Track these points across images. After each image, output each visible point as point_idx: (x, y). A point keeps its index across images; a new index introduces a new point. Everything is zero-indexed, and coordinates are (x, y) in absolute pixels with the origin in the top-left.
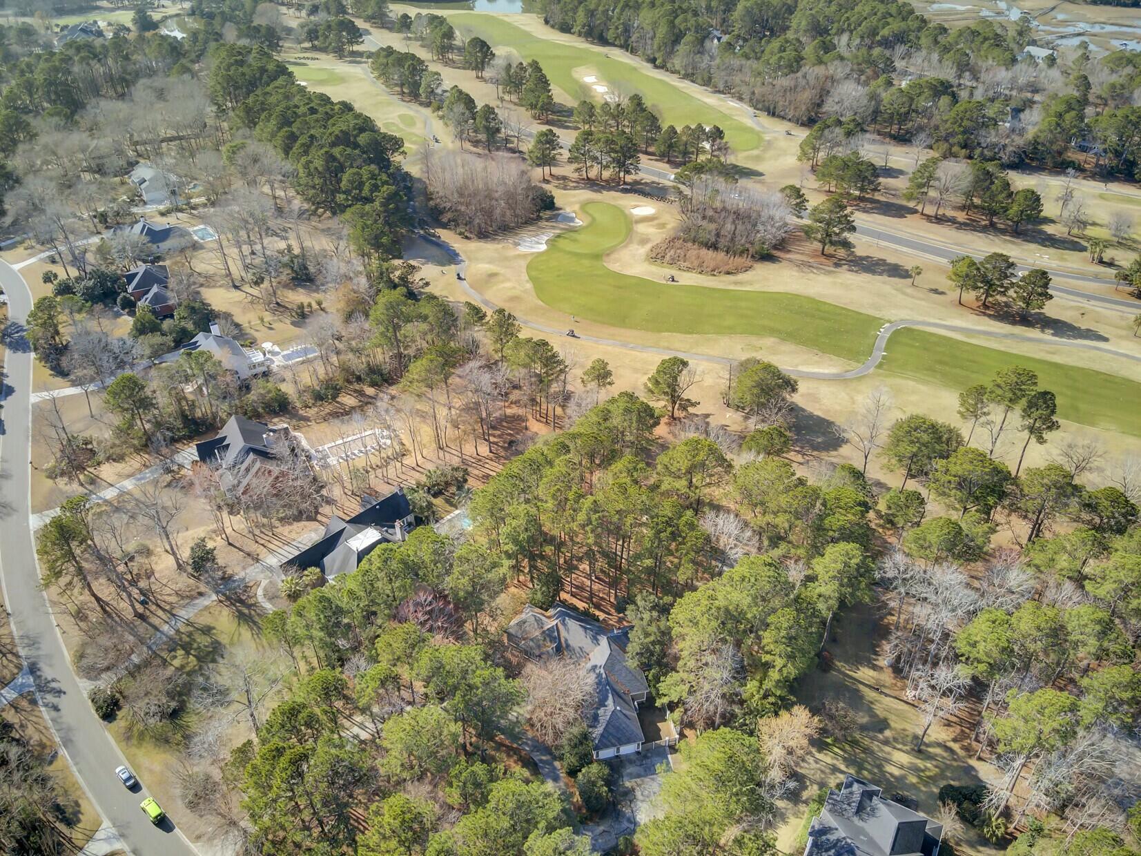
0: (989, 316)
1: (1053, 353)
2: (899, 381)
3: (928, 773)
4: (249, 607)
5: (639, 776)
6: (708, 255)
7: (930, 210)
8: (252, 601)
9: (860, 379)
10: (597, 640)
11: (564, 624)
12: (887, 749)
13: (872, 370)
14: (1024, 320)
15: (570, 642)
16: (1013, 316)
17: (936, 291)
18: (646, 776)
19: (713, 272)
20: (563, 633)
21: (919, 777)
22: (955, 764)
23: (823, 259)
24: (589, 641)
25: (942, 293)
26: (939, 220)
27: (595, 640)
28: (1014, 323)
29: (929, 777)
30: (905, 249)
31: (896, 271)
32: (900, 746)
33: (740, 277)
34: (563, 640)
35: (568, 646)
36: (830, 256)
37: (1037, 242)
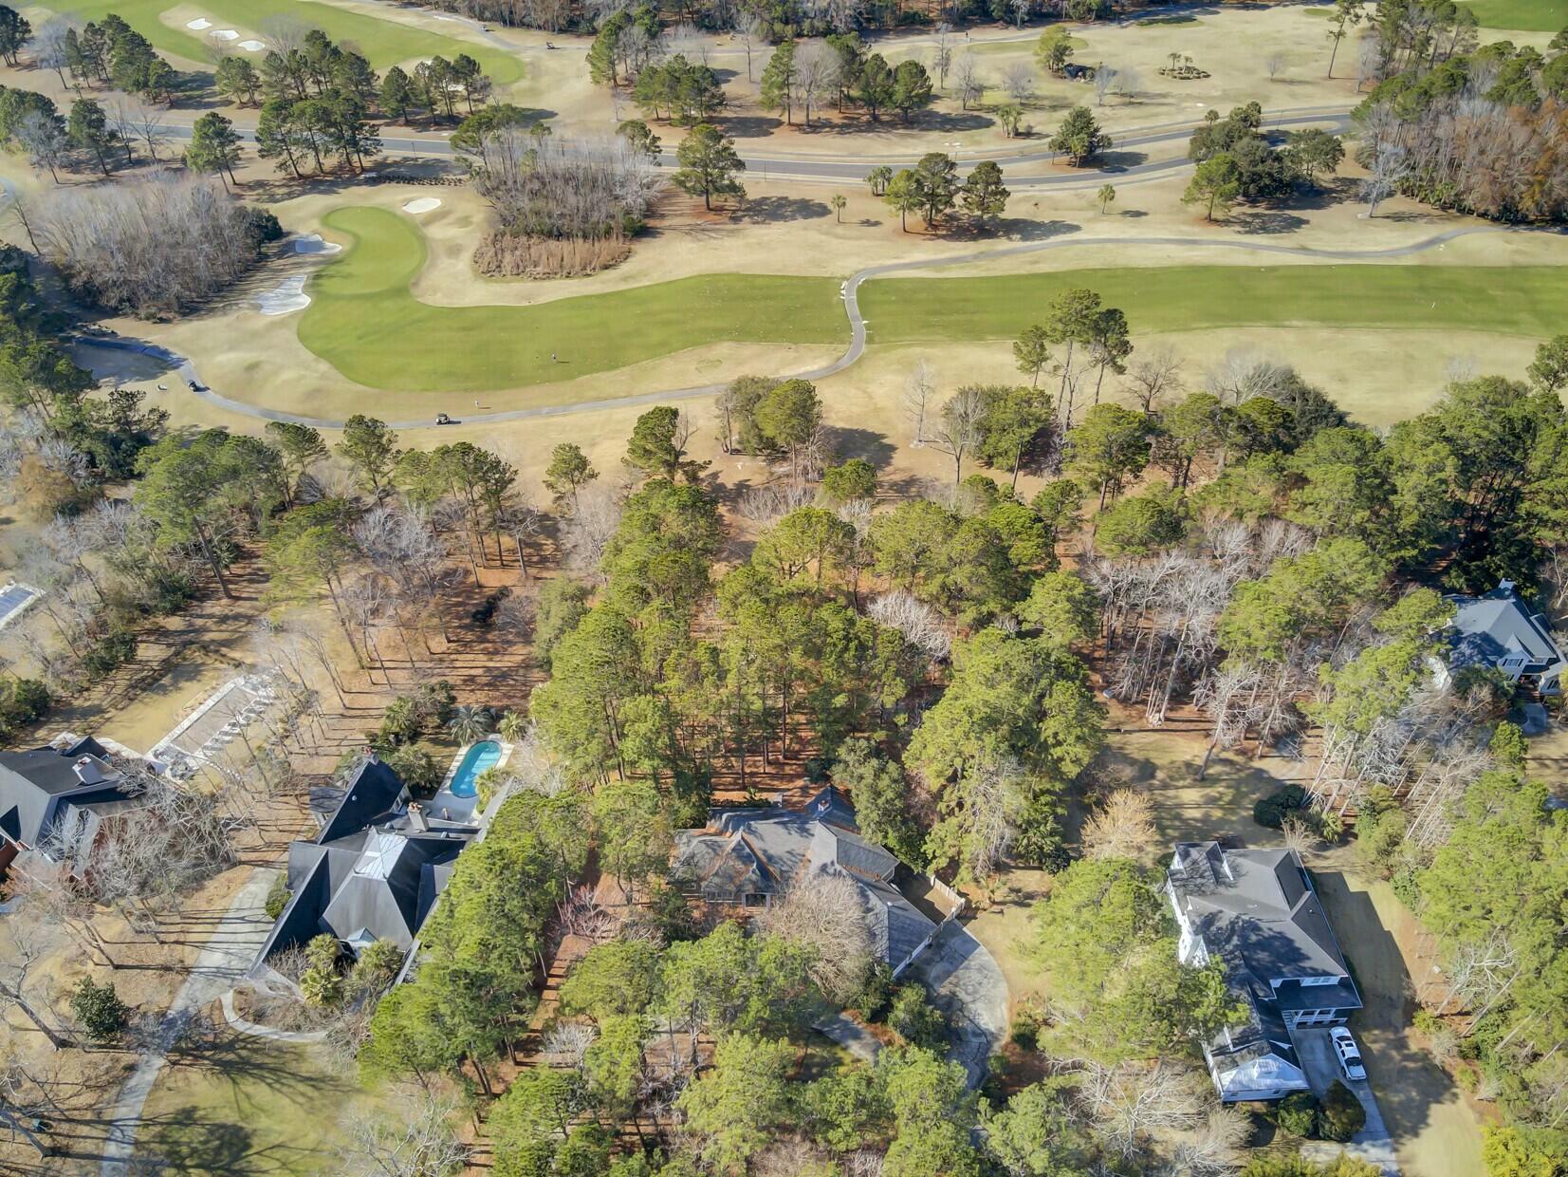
0: (943, 237)
1: (1036, 262)
2: (901, 352)
3: (1227, 799)
4: (230, 1046)
5: (948, 974)
6: (563, 247)
7: (799, 117)
8: (227, 1037)
9: (859, 363)
10: (807, 830)
11: (750, 831)
12: (1171, 793)
13: (864, 348)
14: (982, 231)
15: (771, 852)
16: (968, 229)
17: (867, 223)
18: (956, 968)
19: (585, 270)
20: (756, 844)
21: (1221, 808)
22: (1242, 774)
23: (711, 216)
24: (795, 836)
25: (877, 224)
26: (813, 127)
27: (804, 831)
28: (974, 238)
29: (1230, 803)
30: (800, 177)
31: (809, 209)
32: (1181, 783)
33: (625, 268)
34: (760, 854)
35: (770, 858)
36: (719, 210)
37: (936, 129)
